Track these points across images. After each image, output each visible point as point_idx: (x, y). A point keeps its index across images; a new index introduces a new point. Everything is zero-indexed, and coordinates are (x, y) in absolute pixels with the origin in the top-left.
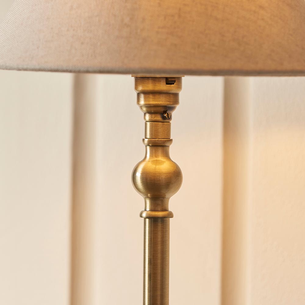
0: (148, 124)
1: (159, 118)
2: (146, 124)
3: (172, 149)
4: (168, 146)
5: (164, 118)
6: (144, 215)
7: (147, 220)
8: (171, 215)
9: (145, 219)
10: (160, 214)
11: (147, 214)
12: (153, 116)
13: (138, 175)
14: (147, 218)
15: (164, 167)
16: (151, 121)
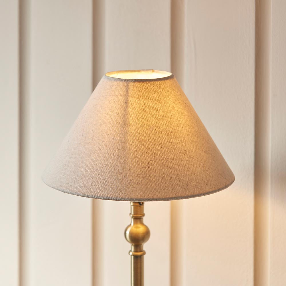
0: (132, 207)
1: (138, 204)
2: (131, 207)
3: (145, 220)
4: (143, 218)
5: (140, 204)
6: (131, 253)
7: (133, 257)
8: (145, 253)
9: (131, 256)
10: (139, 254)
11: (132, 254)
12: (135, 203)
13: (128, 233)
14: (132, 255)
15: (141, 229)
16: (133, 206)
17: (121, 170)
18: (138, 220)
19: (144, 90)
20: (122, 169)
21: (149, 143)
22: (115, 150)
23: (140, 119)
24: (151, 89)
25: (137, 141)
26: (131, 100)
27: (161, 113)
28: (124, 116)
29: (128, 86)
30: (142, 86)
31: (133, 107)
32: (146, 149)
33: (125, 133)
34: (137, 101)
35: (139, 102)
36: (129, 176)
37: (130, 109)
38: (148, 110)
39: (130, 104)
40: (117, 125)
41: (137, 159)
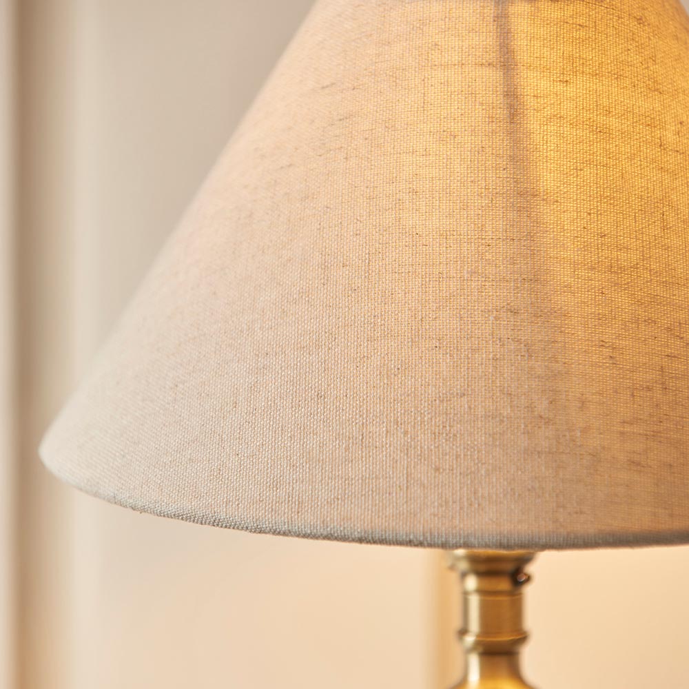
0: (474, 599)
12: (487, 579)
17: (542, 406)
18: (503, 662)
19: (582, 33)
20: (545, 403)
21: (647, 275)
22: (496, 318)
23: (587, 171)
24: (611, 31)
25: (593, 269)
26: (532, 83)
27: (670, 137)
28: (512, 158)
29: (506, 16)
30: (572, 16)
31: (548, 112)
32: (640, 303)
33: (530, 236)
34: (560, 87)
35: (570, 90)
36: (585, 430)
37: (533, 123)
38: (613, 122)
39: (530, 102)
40: (485, 202)
41: (607, 352)
